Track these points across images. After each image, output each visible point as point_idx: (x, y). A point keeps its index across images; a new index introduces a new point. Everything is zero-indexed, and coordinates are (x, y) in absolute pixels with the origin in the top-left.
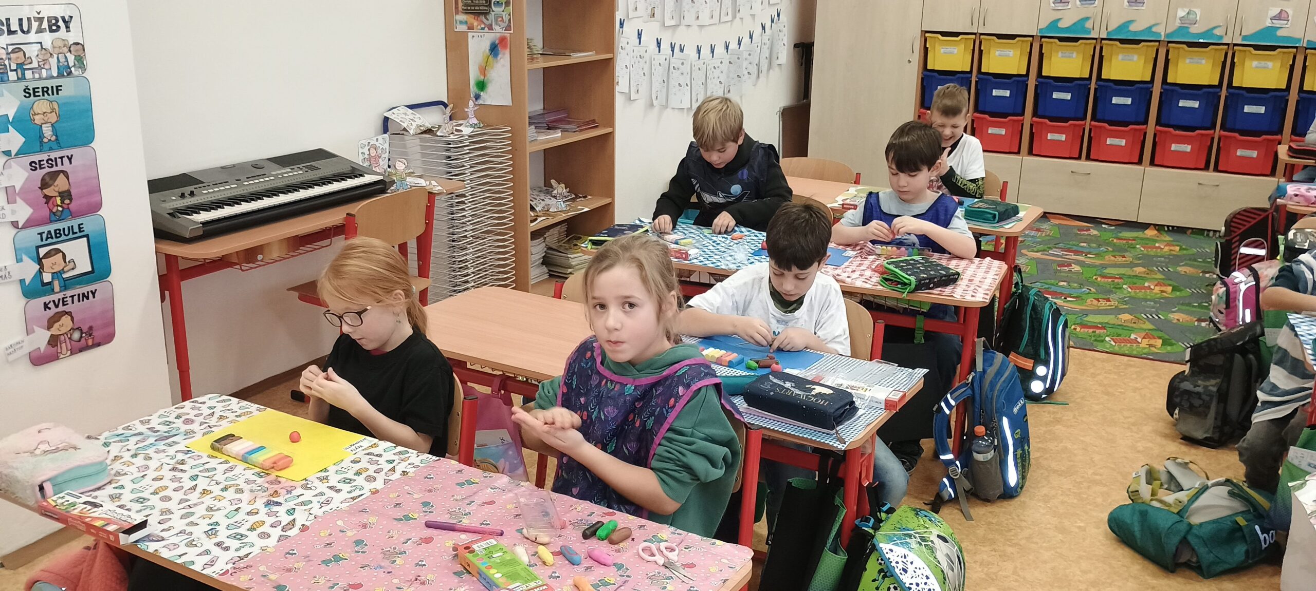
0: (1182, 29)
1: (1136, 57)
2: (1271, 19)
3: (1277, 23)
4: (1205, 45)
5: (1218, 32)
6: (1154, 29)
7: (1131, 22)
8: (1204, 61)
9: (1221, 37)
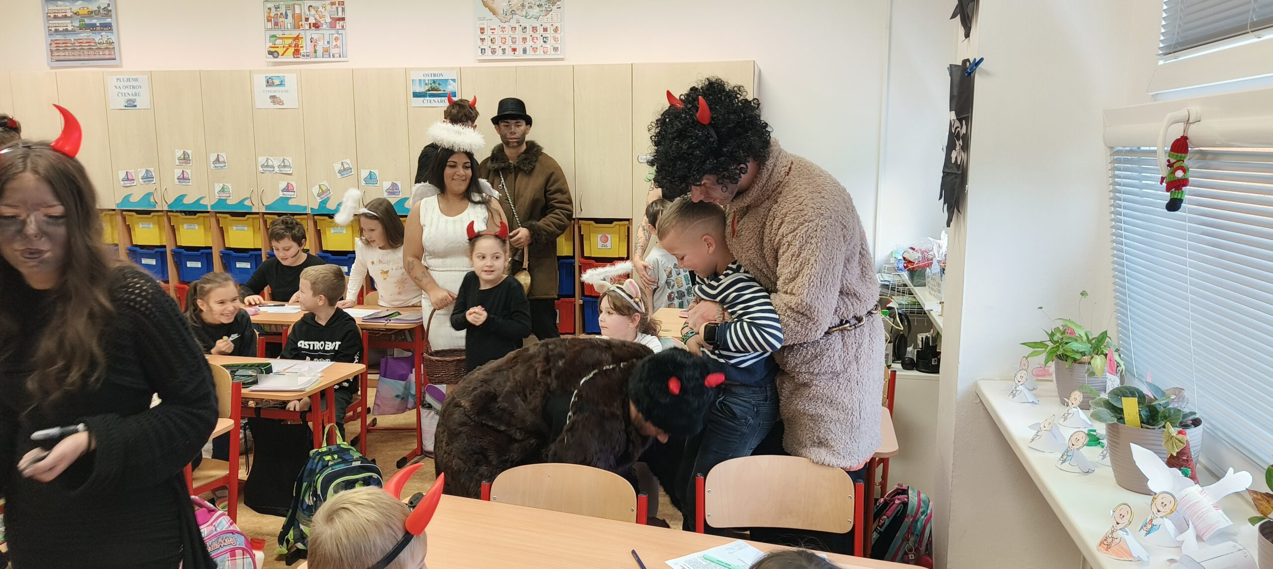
0: (221, 201)
1: (196, 227)
2: (282, 191)
3: (288, 194)
4: (243, 215)
5: (247, 203)
6: (201, 202)
7: (183, 196)
8: (246, 228)
9: (251, 208)
